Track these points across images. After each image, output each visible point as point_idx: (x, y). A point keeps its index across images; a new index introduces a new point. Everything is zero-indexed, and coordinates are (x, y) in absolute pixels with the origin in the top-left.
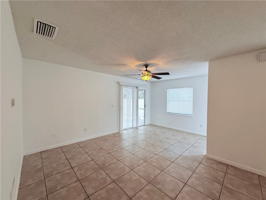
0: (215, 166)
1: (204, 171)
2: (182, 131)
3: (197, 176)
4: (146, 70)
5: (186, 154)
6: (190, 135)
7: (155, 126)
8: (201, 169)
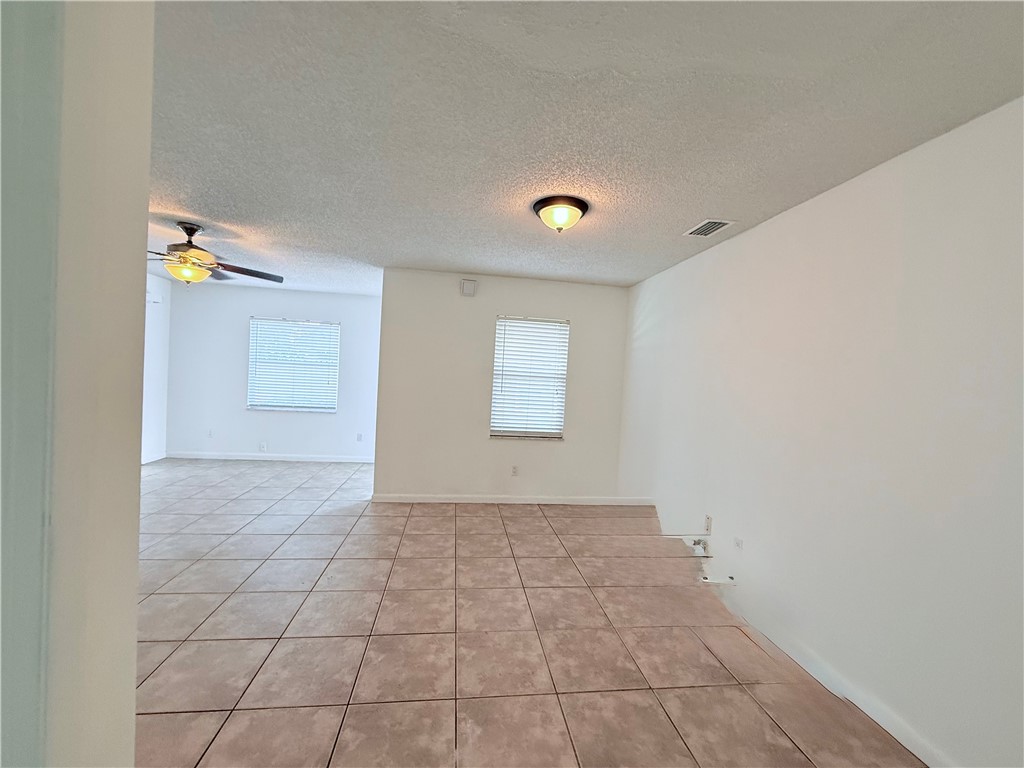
0: (390, 513)
1: (368, 526)
2: (303, 462)
3: (356, 538)
4: (190, 242)
5: (327, 508)
6: (330, 468)
7: (196, 461)
8: (365, 526)
